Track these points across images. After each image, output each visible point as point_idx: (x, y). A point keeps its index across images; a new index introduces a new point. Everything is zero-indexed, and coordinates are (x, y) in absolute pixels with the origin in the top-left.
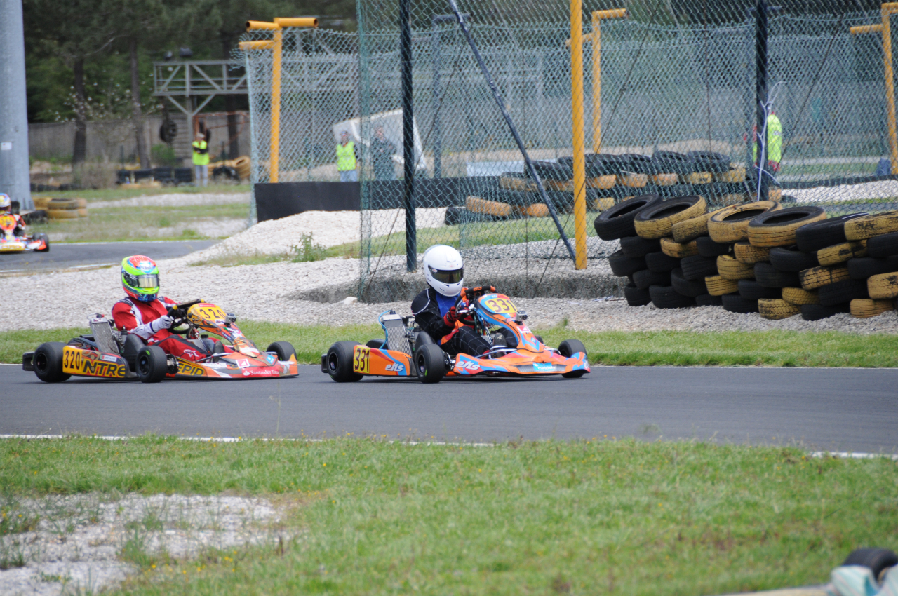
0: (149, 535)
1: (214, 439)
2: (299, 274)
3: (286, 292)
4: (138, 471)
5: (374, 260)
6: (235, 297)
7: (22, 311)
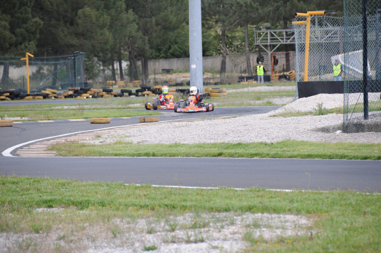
0: (255, 230)
1: (281, 190)
2: (317, 120)
3: (311, 128)
4: (250, 203)
5: (349, 115)
6: (289, 130)
7: (201, 136)
